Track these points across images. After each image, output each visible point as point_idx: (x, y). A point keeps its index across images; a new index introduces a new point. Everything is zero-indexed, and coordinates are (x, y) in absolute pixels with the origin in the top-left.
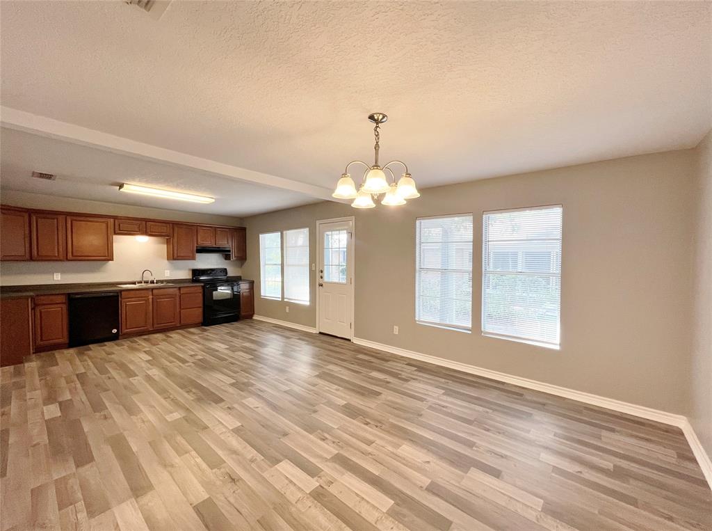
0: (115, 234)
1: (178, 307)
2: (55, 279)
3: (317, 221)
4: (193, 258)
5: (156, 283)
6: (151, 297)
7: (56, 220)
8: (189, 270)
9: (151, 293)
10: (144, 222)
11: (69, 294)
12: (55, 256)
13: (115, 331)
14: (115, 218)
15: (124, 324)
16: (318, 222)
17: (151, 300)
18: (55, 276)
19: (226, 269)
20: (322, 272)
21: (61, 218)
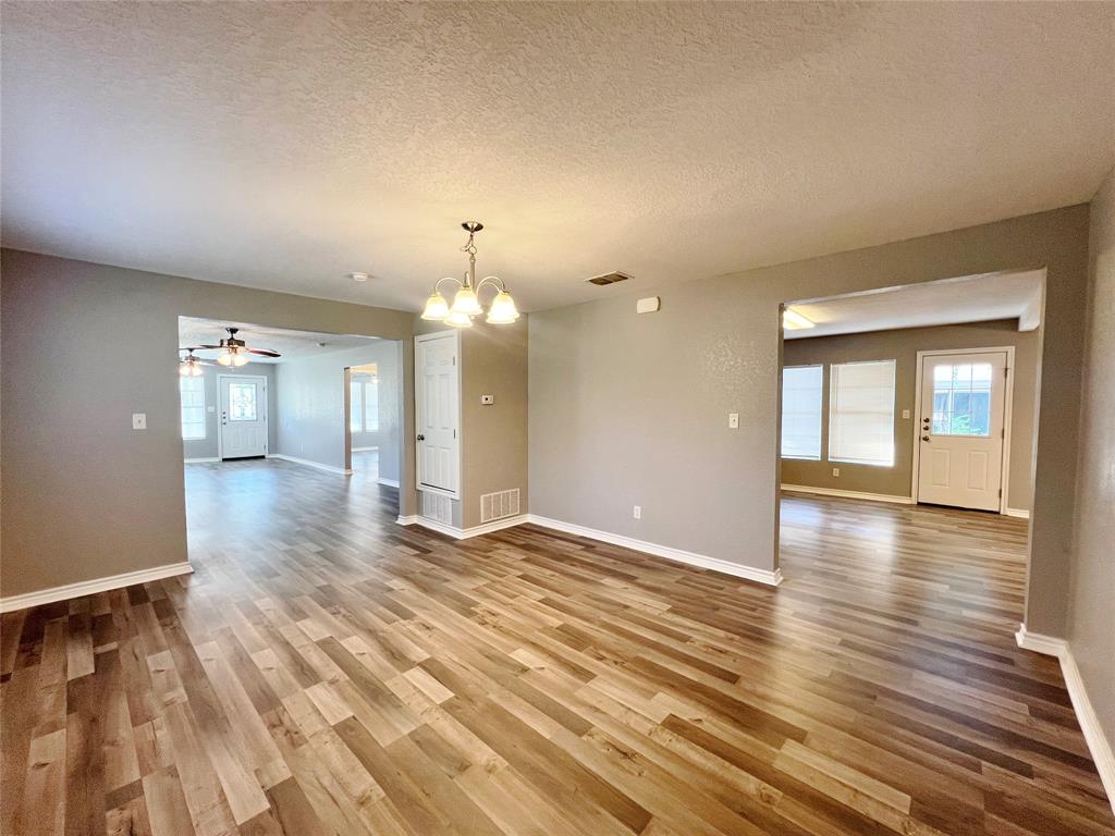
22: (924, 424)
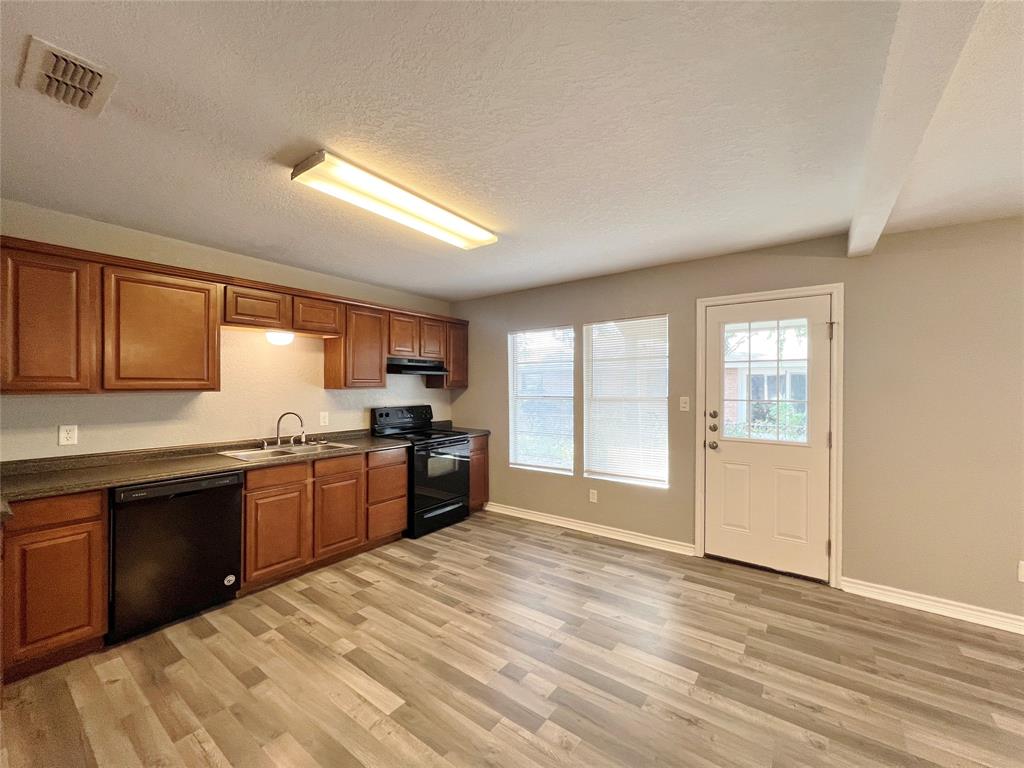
0: (226, 321)
1: (363, 499)
2: (63, 441)
3: (698, 301)
4: (382, 384)
5: (307, 442)
6: (310, 480)
7: (74, 274)
8: (366, 409)
9: (310, 471)
10: (289, 298)
11: (112, 491)
12: (70, 379)
13: (230, 580)
14: (227, 280)
15: (250, 557)
16: (701, 304)
17: (310, 488)
18: (63, 434)
19: (429, 406)
20: (714, 415)
21: (90, 272)
22: (711, 421)
